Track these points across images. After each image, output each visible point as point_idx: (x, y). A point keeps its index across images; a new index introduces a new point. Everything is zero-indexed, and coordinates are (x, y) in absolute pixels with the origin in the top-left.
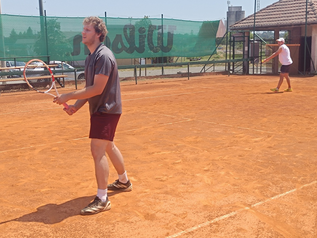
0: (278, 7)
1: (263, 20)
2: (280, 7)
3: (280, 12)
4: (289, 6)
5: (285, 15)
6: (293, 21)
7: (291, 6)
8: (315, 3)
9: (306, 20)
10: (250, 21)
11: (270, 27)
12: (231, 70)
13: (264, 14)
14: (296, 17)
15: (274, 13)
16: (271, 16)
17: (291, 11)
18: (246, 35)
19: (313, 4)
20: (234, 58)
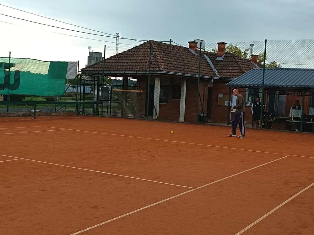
0: (126, 56)
1: (112, 67)
2: (128, 56)
3: (127, 61)
4: (136, 56)
5: (132, 64)
6: (138, 69)
7: (138, 56)
8: (158, 55)
9: (150, 70)
10: (101, 66)
11: (118, 73)
12: (81, 112)
13: (113, 61)
14: (141, 67)
15: (123, 61)
16: (120, 64)
17: (138, 61)
18: (96, 79)
19: (157, 56)
20: (84, 101)
